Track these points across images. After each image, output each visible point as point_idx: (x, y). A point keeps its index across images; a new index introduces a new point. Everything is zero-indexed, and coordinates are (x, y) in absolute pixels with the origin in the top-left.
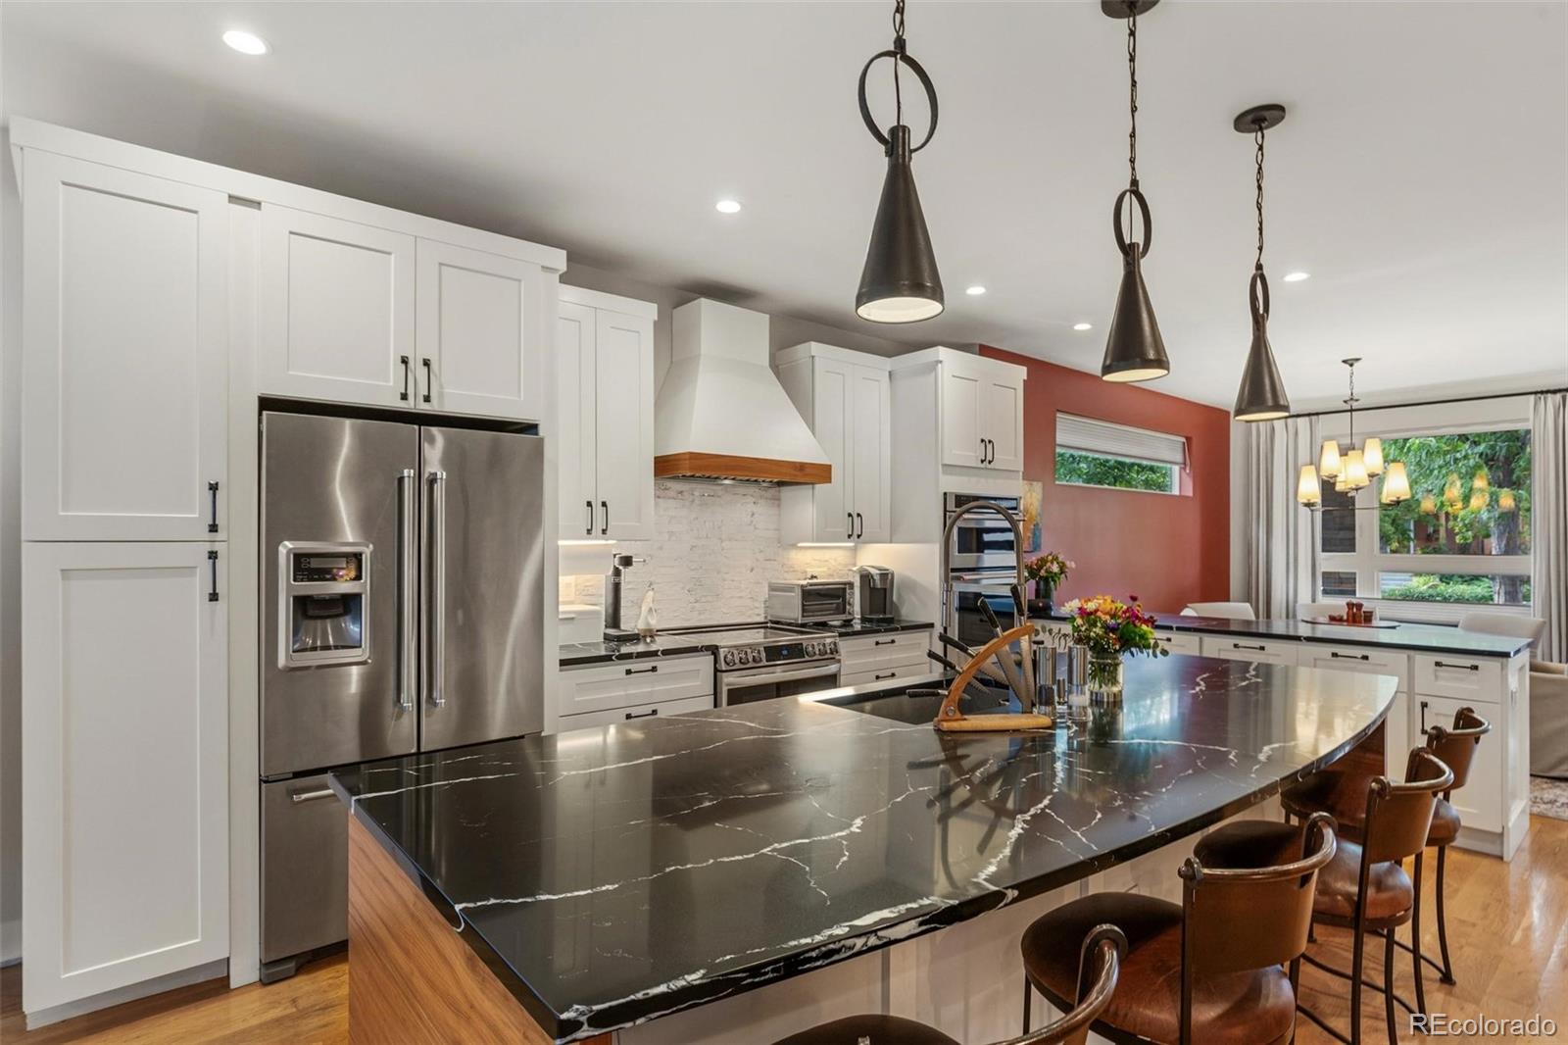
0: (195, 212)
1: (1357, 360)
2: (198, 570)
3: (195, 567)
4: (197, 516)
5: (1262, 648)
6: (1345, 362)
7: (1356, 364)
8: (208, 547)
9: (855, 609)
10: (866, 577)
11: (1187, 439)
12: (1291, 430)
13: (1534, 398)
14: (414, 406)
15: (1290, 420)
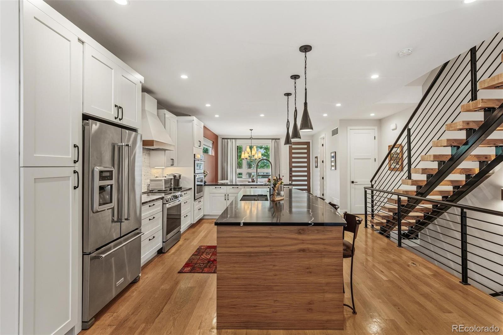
0: (69, 41)
1: (252, 130)
2: (71, 178)
3: (70, 177)
4: (70, 157)
5: (238, 188)
6: (250, 130)
7: (252, 131)
8: (73, 169)
9: (172, 186)
10: (175, 176)
11: (213, 142)
12: (231, 142)
13: (271, 140)
14: (117, 121)
15: (231, 140)
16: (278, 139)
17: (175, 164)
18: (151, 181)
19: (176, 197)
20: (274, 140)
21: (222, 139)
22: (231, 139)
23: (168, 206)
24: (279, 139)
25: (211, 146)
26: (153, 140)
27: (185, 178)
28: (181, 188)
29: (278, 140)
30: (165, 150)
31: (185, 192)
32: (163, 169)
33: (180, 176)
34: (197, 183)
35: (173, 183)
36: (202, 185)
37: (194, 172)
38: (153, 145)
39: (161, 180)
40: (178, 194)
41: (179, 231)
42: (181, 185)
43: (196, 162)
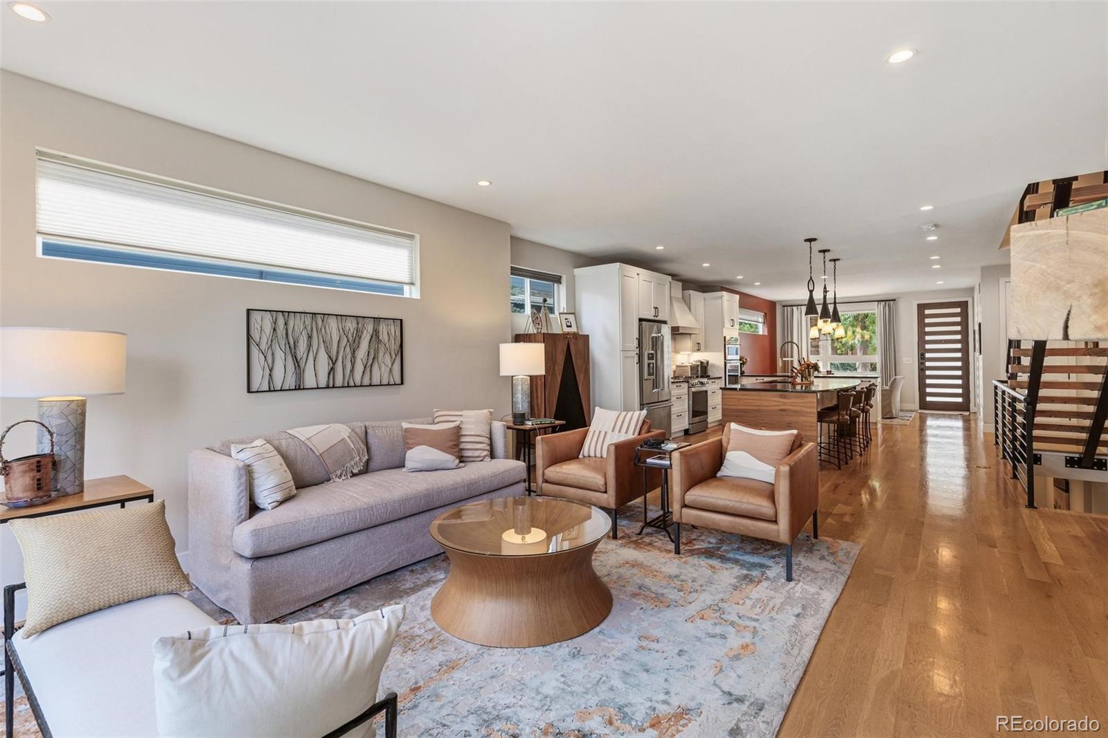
2: (635, 357)
4: (635, 345)
8: (636, 352)
9: (699, 373)
10: (702, 363)
11: (766, 314)
12: (799, 311)
13: (877, 303)
14: (656, 318)
15: (799, 307)
16: (893, 300)
17: (702, 347)
18: (678, 366)
19: (702, 383)
20: (884, 303)
21: (783, 306)
22: (797, 306)
23: (693, 389)
24: (895, 300)
25: (761, 320)
26: (678, 327)
27: (713, 366)
28: (709, 376)
29: (892, 302)
30: (690, 334)
31: (713, 381)
32: (689, 355)
33: (708, 362)
34: (728, 374)
35: (699, 370)
36: (737, 376)
37: (725, 359)
38: (678, 331)
39: (687, 366)
40: (705, 380)
41: (705, 421)
42: (710, 373)
43: (727, 346)
